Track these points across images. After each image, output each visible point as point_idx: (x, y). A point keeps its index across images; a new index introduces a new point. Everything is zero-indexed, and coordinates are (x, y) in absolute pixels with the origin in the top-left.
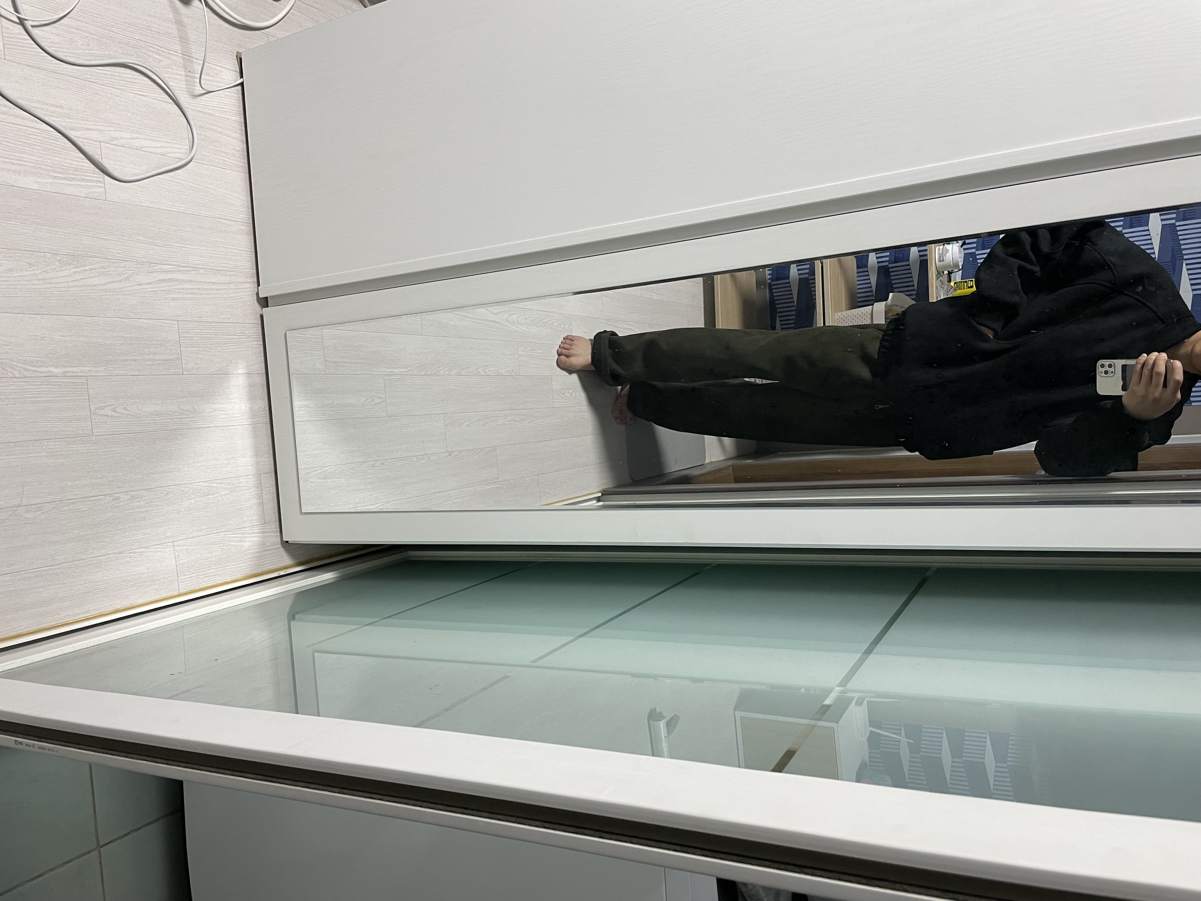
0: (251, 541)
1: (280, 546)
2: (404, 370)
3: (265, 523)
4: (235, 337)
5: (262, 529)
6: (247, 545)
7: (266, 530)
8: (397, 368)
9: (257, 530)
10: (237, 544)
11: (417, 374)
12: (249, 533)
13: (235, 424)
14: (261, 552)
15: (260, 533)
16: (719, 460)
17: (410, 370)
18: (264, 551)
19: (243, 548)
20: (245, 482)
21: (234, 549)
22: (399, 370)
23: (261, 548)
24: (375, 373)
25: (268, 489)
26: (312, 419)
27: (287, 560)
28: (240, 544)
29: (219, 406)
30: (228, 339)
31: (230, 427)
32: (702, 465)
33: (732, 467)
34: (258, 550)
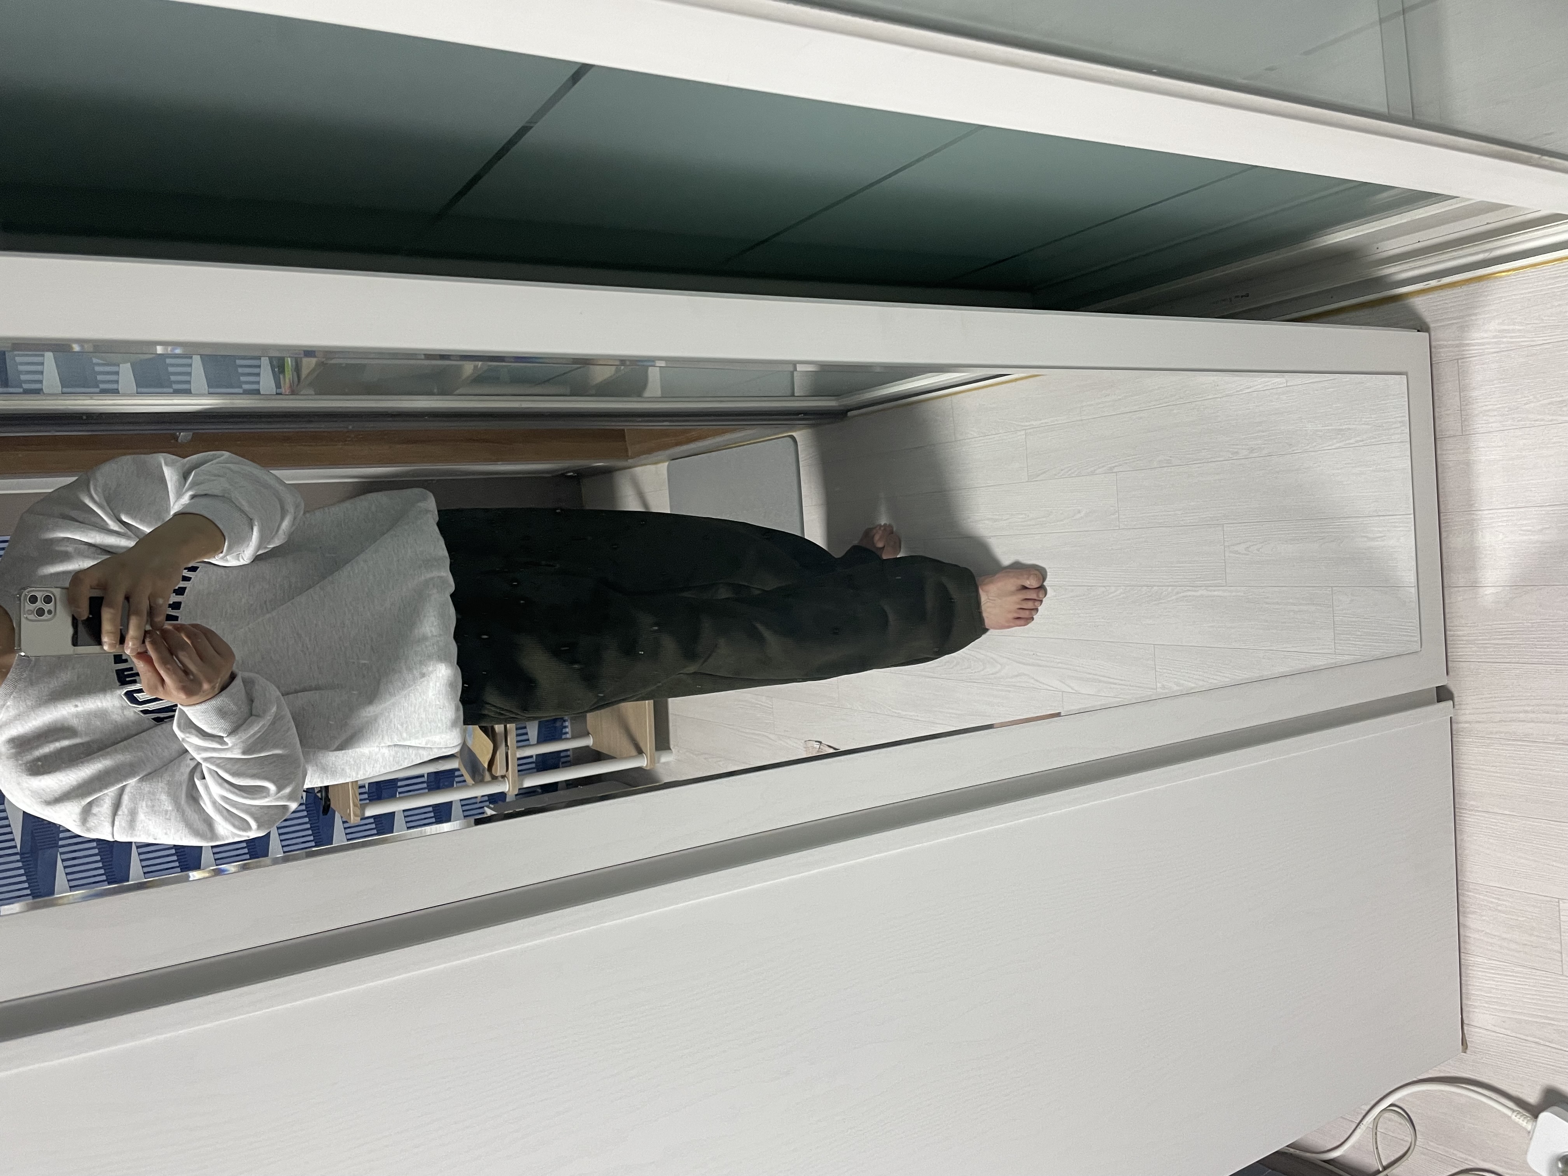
0: (1486, 331)
1: (1432, 325)
2: (1189, 593)
3: (1458, 359)
4: (1497, 642)
5: (1464, 350)
6: (1494, 326)
7: (1457, 349)
8: (1202, 596)
9: (1473, 350)
10: (1511, 327)
11: (1166, 588)
12: (1488, 343)
13: (1506, 511)
14: (1470, 315)
15: (1469, 344)
16: (643, 467)
17: (1178, 593)
18: (1463, 317)
19: (1500, 321)
20: (1492, 423)
21: (1516, 318)
22: (1198, 594)
23: (1466, 322)
24: (1243, 588)
25: (1448, 412)
26: (1361, 519)
27: (1420, 304)
28: (1506, 327)
29: (1535, 538)
30: (1509, 639)
31: (1513, 506)
32: (673, 460)
33: (628, 456)
34: (1473, 318)
